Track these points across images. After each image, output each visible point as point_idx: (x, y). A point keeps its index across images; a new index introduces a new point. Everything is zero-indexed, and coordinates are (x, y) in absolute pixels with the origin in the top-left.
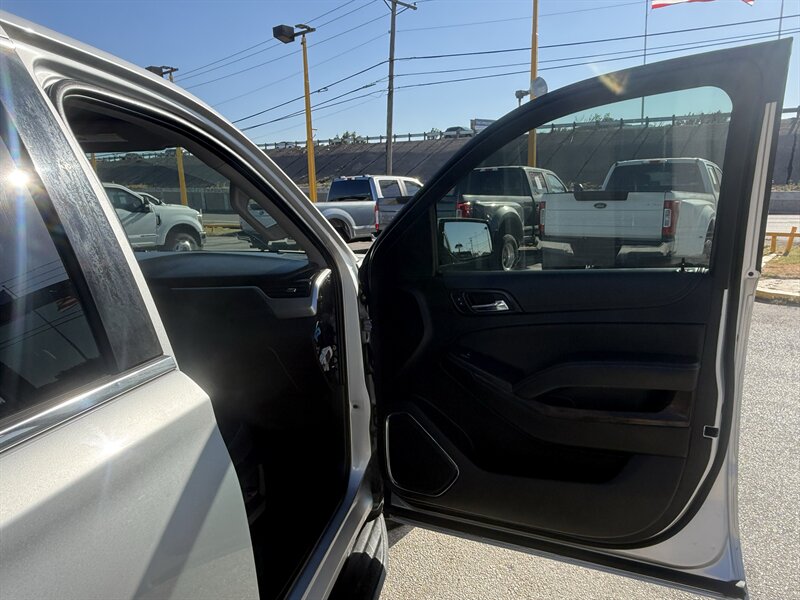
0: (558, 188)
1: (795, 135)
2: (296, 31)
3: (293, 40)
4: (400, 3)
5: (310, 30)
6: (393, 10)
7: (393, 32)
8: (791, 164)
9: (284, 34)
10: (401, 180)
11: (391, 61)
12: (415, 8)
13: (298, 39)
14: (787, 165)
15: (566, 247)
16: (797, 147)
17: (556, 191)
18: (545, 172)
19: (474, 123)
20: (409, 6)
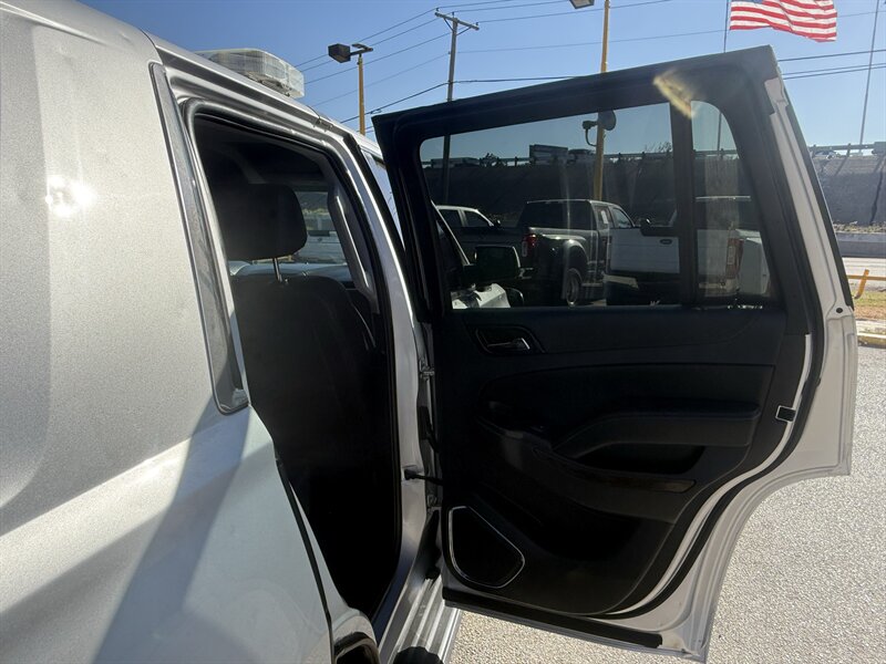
0: (624, 223)
1: (881, 174)
2: (353, 50)
3: (349, 59)
4: (462, 23)
5: (367, 50)
6: (454, 31)
7: (453, 53)
8: (875, 204)
9: (339, 53)
10: (461, 210)
11: (451, 83)
12: (477, 29)
13: (354, 59)
14: (871, 205)
15: (632, 282)
16: (882, 187)
17: (622, 226)
18: (611, 206)
19: (533, 149)
20: (471, 26)
